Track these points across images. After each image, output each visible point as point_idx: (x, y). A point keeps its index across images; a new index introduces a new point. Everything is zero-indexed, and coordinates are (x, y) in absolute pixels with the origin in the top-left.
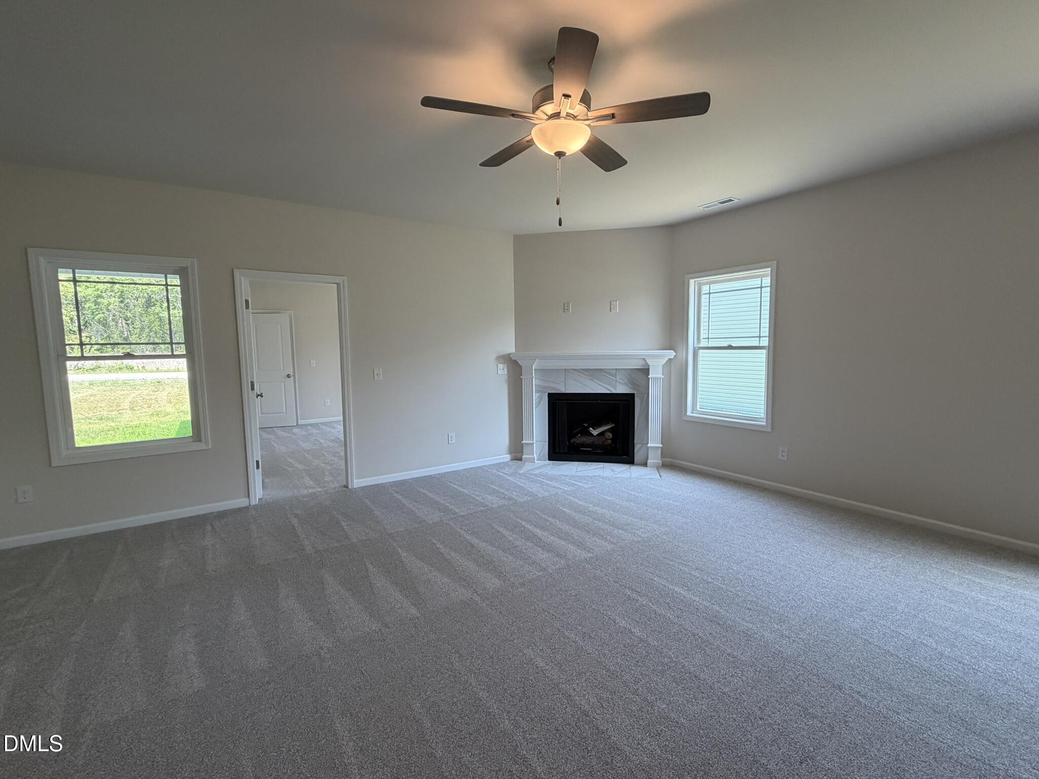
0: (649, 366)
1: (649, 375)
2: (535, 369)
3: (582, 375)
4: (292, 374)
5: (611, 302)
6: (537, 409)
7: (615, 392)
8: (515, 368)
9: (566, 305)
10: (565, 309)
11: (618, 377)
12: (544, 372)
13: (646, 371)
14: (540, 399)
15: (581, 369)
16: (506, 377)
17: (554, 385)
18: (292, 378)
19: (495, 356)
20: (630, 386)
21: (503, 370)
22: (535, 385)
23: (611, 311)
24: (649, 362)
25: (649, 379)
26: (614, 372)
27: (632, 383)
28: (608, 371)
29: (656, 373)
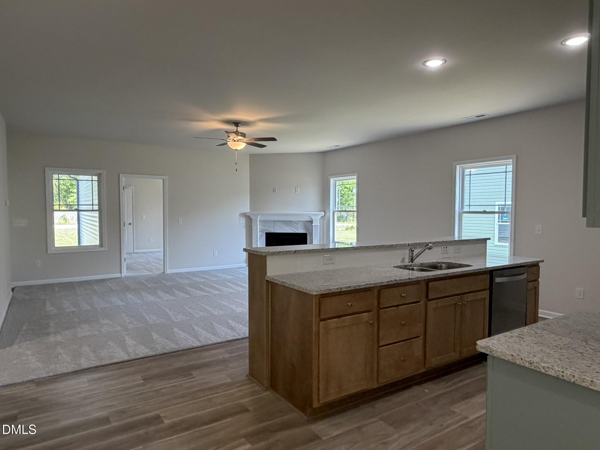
0: (313, 220)
1: (313, 224)
2: (259, 221)
3: (282, 224)
4: (132, 223)
5: (296, 188)
6: (260, 240)
7: (297, 232)
8: (249, 220)
9: (274, 189)
10: (274, 191)
11: (299, 225)
12: (263, 222)
13: (311, 222)
14: (261, 236)
15: (281, 221)
16: (245, 224)
17: (269, 229)
18: (132, 225)
19: (239, 213)
20: (305, 229)
21: (243, 221)
22: (259, 228)
23: (295, 192)
24: (312, 217)
25: (313, 226)
26: (297, 222)
27: (306, 228)
28: (294, 222)
29: (317, 223)
